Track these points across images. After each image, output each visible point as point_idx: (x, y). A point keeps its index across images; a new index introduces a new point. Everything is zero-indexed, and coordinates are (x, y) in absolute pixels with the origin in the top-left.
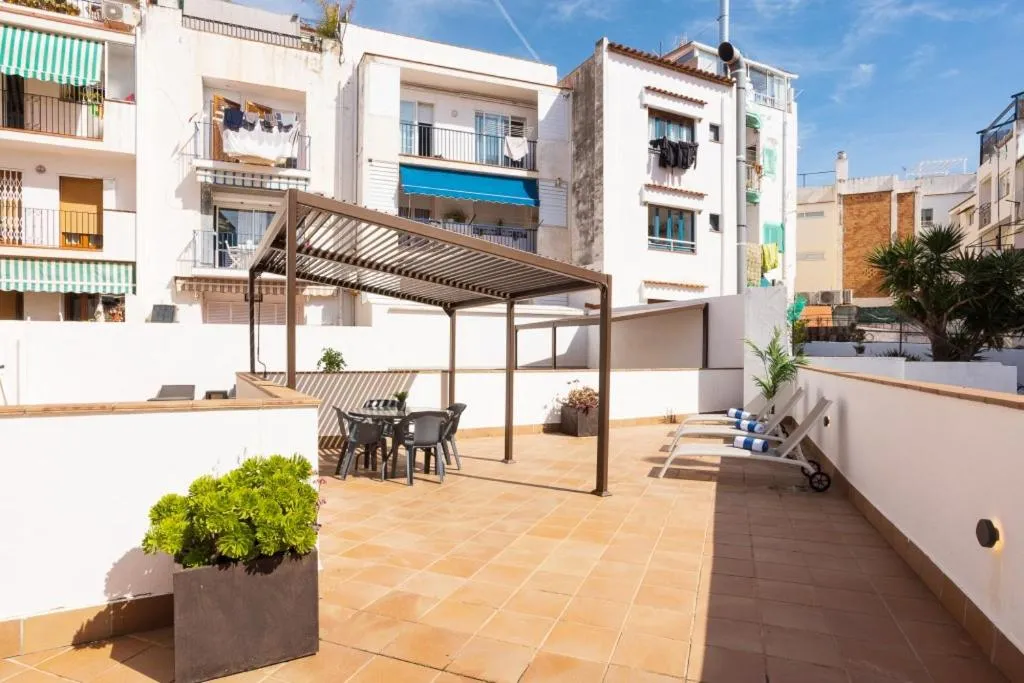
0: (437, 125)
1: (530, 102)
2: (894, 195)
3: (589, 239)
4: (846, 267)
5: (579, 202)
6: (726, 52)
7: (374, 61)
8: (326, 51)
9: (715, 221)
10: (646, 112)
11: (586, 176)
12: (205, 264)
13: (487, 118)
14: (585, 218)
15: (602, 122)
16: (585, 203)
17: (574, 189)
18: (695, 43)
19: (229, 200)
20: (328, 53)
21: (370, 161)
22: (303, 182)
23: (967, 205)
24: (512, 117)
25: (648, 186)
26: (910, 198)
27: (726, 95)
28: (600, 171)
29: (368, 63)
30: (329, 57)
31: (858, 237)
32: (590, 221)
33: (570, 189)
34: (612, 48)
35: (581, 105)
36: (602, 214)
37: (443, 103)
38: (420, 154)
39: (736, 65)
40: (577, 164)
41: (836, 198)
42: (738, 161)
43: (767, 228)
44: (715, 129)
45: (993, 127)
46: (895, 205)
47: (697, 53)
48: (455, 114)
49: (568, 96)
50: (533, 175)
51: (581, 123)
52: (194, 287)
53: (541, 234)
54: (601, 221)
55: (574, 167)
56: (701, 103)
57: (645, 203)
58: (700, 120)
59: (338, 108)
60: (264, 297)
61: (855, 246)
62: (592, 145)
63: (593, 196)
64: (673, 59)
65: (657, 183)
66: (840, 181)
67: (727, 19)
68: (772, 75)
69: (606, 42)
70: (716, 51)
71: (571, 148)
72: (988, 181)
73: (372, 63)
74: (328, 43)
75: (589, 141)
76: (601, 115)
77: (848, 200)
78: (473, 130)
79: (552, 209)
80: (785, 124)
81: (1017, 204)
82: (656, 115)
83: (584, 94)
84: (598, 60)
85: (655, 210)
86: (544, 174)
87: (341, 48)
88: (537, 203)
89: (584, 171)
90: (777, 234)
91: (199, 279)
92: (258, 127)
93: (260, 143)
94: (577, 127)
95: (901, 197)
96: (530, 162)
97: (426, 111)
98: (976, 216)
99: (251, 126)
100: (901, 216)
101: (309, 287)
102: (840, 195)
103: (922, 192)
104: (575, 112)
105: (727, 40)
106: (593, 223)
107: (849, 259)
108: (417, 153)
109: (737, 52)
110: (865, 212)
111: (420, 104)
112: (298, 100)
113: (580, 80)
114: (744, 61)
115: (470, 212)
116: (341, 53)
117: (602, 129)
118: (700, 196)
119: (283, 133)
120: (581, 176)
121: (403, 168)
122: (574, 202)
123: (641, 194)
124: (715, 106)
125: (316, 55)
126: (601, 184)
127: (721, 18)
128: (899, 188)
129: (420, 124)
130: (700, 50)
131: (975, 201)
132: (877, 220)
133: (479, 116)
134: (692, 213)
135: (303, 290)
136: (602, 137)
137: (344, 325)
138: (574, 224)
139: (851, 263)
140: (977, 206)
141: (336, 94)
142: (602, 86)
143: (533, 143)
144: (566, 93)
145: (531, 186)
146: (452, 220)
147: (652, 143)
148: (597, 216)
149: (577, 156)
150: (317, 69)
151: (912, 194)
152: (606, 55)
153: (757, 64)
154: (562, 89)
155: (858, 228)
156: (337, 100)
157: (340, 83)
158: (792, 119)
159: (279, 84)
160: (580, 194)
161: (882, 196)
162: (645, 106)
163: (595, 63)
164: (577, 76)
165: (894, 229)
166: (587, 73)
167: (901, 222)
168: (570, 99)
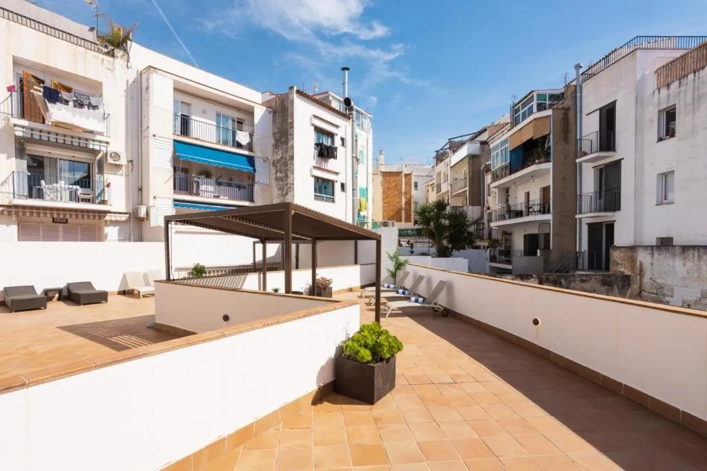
0: (193, 117)
1: (250, 112)
2: (403, 174)
3: (284, 192)
4: (384, 207)
5: (277, 172)
6: (347, 102)
7: (156, 72)
8: (117, 57)
9: (343, 186)
10: (313, 128)
11: (282, 158)
12: (20, 196)
13: (223, 117)
14: (281, 181)
15: (293, 131)
16: (281, 173)
17: (274, 164)
18: (330, 93)
19: (42, 150)
20: (119, 59)
21: (154, 136)
22: (106, 145)
23: (431, 183)
24: (237, 118)
25: (315, 167)
26: (409, 176)
27: (347, 123)
28: (292, 157)
29: (152, 73)
30: (119, 62)
31: (389, 193)
32: (285, 183)
33: (271, 164)
34: (298, 92)
35: (279, 119)
36: (293, 181)
37: (197, 104)
38: (181, 134)
39: (351, 109)
40: (276, 151)
41: (379, 173)
42: (353, 157)
43: (361, 189)
44: (342, 139)
45: (442, 149)
46: (403, 179)
47: (331, 98)
48: (204, 112)
49: (270, 112)
50: (252, 154)
51: (279, 128)
52: (13, 213)
53: (256, 188)
54: (293, 184)
55: (274, 152)
56: (337, 127)
57: (313, 176)
58: (337, 135)
59: (127, 96)
60: (69, 221)
61: (388, 197)
62: (286, 142)
63: (287, 170)
64: (317, 97)
65: (318, 166)
66: (381, 165)
67: (346, 84)
68: (362, 114)
69: (295, 89)
70: (342, 100)
71: (272, 141)
72: (440, 174)
73: (154, 73)
74: (119, 52)
75: (283, 139)
76: (293, 127)
77: (385, 174)
78: (214, 123)
79: (263, 175)
80: (367, 139)
81: (451, 186)
82: (318, 130)
83: (281, 113)
84: (290, 96)
85: (317, 179)
86: (257, 153)
87: (128, 58)
88: (255, 171)
89: (281, 155)
90: (365, 192)
91: (16, 207)
92: (71, 103)
93: (74, 115)
94: (276, 130)
95: (406, 175)
96: (250, 147)
97: (185, 107)
98: (435, 188)
99: (66, 102)
100: (406, 184)
101: (109, 214)
102: (381, 172)
103: (414, 174)
104: (274, 121)
105: (346, 96)
106: (287, 184)
107: (385, 203)
108: (179, 134)
109: (352, 103)
110: (392, 181)
111: (182, 102)
112: (97, 87)
113: (278, 104)
114: (355, 107)
115: (213, 172)
116: (128, 61)
117: (293, 135)
118: (337, 173)
119: (91, 110)
120: (279, 158)
121: (176, 143)
122: (274, 171)
123: (311, 171)
124: (342, 128)
125: (111, 59)
126: (293, 164)
127: (344, 84)
128: (405, 171)
129: (182, 115)
130: (333, 97)
131: (435, 181)
132: (396, 186)
133: (218, 115)
134: (333, 182)
135: (105, 216)
136: (293, 139)
137: (134, 241)
138: (274, 183)
139: (386, 205)
140: (436, 184)
141: (125, 88)
142: (293, 112)
143: (251, 136)
144: (270, 110)
145: (251, 160)
146: (203, 176)
147: (316, 144)
148: (290, 181)
149: (276, 146)
150: (110, 68)
151: (410, 174)
152: (295, 95)
153: (359, 109)
154: (267, 107)
155: (389, 189)
156: (126, 91)
157: (128, 81)
158: (371, 136)
159: (81, 73)
160: (278, 168)
161: (398, 174)
162: (313, 125)
163: (288, 98)
164: (276, 102)
165: (403, 190)
166: (283, 102)
167: (406, 187)
168: (272, 113)
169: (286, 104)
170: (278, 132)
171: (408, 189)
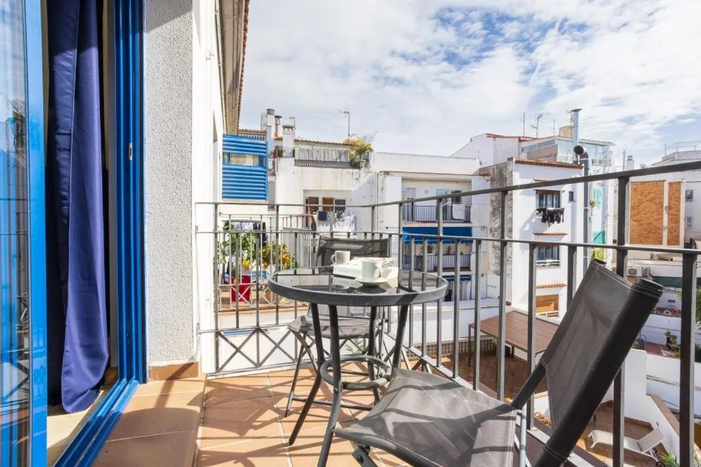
1: (465, 181)
2: (666, 183)
4: (632, 225)
6: (579, 150)
7: (389, 175)
10: (535, 192)
21: (387, 228)
25: (535, 234)
26: (678, 185)
28: (510, 230)
29: (386, 177)
30: (363, 170)
31: (642, 207)
33: (489, 230)
34: (516, 162)
39: (584, 156)
40: (493, 218)
44: (571, 193)
46: (666, 190)
48: (427, 192)
49: (488, 180)
50: (468, 225)
51: (496, 197)
55: (491, 219)
58: (563, 192)
69: (514, 160)
71: (490, 209)
73: (388, 177)
74: (362, 162)
76: (511, 199)
77: (634, 185)
82: (541, 195)
83: (499, 182)
84: (509, 168)
86: (475, 224)
89: (498, 224)
94: (494, 199)
95: (671, 184)
96: (466, 219)
97: (411, 192)
100: (671, 196)
103: (685, 181)
105: (578, 144)
107: (635, 221)
109: (585, 149)
110: (646, 192)
113: (496, 173)
114: (589, 154)
117: (512, 207)
118: (564, 234)
120: (496, 226)
125: (357, 170)
138: (491, 250)
139: (636, 223)
143: (469, 207)
147: (538, 210)
148: (507, 254)
149: (493, 214)
150: (357, 178)
151: (679, 183)
152: (514, 166)
154: (484, 176)
159: (339, 188)
160: (495, 235)
161: (658, 183)
163: (506, 167)
164: (494, 169)
165: (666, 203)
166: (501, 171)
167: (670, 199)
168: (489, 182)
169: (504, 173)
170: (496, 200)
171: (673, 202)
